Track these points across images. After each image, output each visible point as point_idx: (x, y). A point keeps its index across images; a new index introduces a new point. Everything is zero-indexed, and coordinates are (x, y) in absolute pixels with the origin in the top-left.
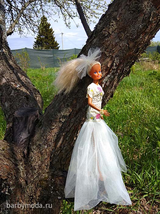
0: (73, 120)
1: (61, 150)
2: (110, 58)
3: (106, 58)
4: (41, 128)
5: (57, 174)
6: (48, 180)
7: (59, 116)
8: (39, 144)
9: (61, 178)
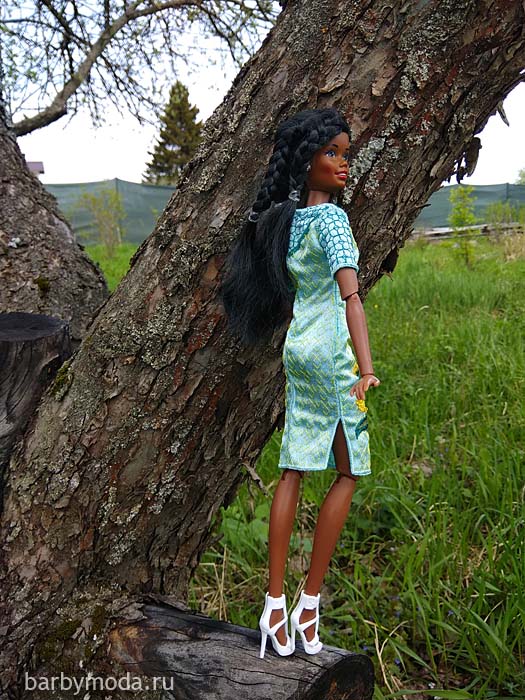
0: (201, 359)
1: (146, 504)
2: (382, 55)
3: (365, 54)
4: (62, 399)
5: (116, 612)
6: (75, 636)
7: (138, 342)
8: (46, 468)
9: (132, 633)
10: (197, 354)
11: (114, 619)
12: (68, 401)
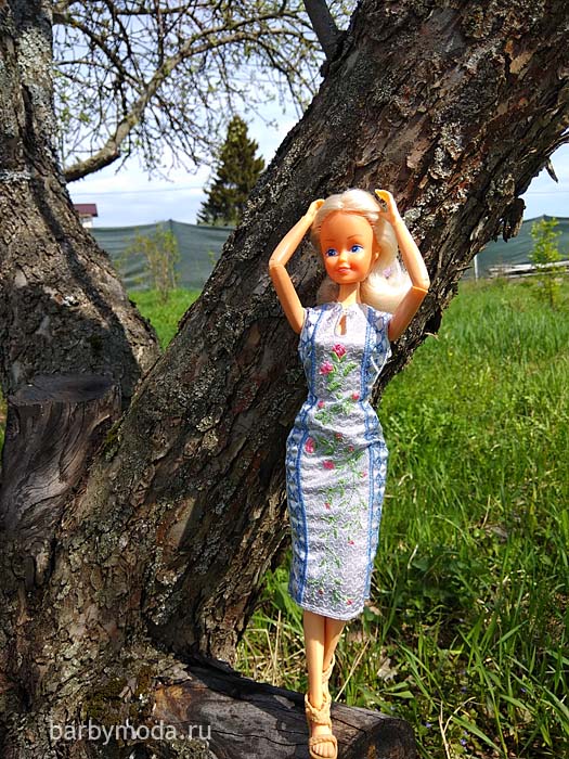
0: (246, 422)
1: (192, 565)
2: (417, 129)
4: (112, 460)
5: (162, 672)
6: (121, 695)
7: (185, 404)
8: (96, 527)
9: (177, 693)
11: (160, 678)
12: (118, 462)
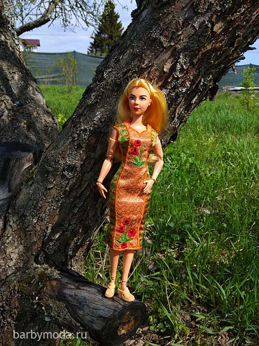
0: (88, 175)
4: (31, 185)
5: (49, 274)
6: (32, 282)
7: (62, 166)
8: (23, 213)
9: (54, 283)
10: (86, 173)
11: (48, 277)
12: (33, 187)
